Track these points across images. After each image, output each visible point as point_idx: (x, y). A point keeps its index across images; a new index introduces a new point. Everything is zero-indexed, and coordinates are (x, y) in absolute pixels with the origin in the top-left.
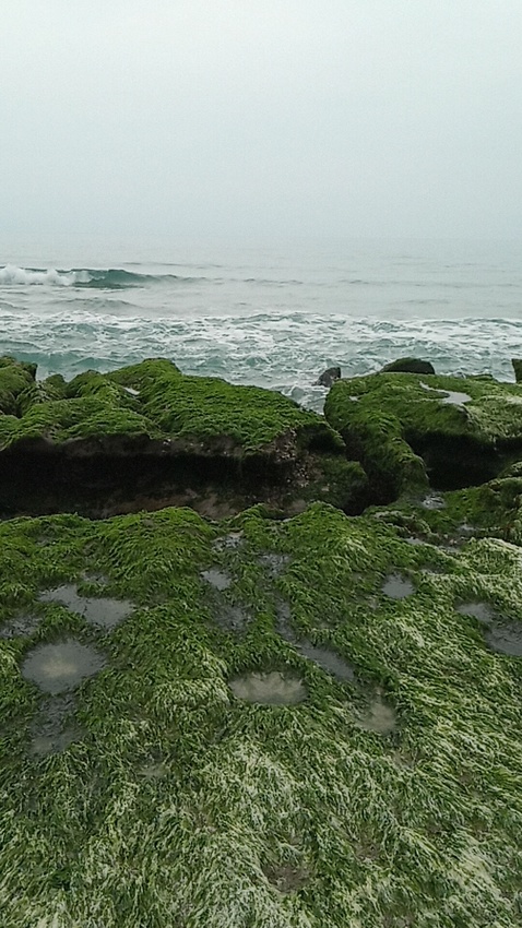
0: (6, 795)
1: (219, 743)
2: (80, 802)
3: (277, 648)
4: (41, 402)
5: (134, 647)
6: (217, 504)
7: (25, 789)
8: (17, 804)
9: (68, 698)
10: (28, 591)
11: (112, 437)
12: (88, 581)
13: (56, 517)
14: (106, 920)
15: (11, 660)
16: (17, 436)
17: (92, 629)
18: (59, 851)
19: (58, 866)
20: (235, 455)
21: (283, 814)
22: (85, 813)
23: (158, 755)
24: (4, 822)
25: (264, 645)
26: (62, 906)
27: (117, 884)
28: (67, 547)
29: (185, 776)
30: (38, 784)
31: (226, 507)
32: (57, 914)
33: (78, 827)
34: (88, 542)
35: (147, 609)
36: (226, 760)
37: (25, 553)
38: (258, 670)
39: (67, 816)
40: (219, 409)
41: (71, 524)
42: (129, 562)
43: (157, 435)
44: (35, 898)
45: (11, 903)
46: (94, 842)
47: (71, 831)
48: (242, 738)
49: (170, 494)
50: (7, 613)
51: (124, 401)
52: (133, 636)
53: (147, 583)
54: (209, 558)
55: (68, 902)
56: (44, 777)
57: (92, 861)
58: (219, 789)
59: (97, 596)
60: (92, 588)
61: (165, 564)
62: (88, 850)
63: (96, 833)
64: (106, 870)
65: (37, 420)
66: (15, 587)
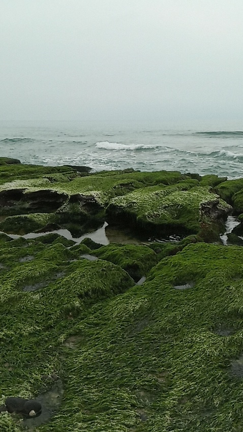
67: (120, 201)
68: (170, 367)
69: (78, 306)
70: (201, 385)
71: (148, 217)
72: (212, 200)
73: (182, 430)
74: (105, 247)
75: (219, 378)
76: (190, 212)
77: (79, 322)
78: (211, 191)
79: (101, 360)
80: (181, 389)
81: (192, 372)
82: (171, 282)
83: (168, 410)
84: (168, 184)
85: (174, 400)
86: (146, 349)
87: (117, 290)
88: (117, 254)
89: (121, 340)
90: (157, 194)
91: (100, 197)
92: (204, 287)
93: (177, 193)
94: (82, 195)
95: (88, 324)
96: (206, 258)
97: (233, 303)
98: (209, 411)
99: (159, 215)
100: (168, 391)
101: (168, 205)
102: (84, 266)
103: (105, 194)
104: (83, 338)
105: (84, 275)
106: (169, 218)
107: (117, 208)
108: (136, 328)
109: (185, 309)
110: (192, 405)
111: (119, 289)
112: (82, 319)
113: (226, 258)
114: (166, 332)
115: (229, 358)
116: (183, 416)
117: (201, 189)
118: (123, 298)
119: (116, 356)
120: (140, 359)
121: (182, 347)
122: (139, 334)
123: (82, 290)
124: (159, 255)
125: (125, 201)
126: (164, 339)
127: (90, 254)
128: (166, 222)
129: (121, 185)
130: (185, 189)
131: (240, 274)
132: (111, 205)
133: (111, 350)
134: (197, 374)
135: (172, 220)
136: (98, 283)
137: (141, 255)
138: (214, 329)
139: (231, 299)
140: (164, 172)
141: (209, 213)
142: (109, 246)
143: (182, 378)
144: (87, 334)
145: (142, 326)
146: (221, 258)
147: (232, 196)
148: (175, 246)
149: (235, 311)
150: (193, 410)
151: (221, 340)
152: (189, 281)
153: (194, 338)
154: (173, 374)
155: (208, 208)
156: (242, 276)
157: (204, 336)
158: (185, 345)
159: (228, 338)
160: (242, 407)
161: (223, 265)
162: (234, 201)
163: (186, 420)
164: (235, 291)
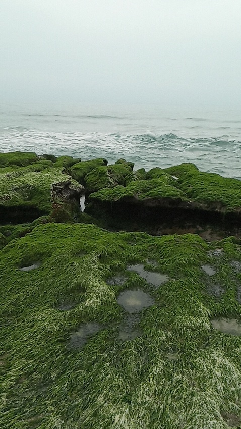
0: (106, 356)
1: (204, 349)
2: (138, 365)
3: (235, 308)
4: (135, 180)
5: (167, 297)
6: (211, 234)
7: (115, 354)
8: (111, 361)
9: (137, 316)
10: (123, 265)
11: (164, 199)
12: (149, 264)
13: (137, 233)
14: (145, 422)
15: (113, 295)
16: (123, 195)
17: (149, 286)
18: (128, 385)
19: (127, 392)
20: (222, 211)
21: (233, 389)
22: (140, 371)
23: (175, 350)
24: (105, 368)
25: (229, 305)
26: (127, 411)
27: (152, 406)
28: (141, 247)
29: (186, 361)
30: (120, 353)
31: (215, 236)
32: (124, 414)
33: (136, 377)
34: (150, 246)
35: (174, 280)
36: (207, 357)
37: (123, 248)
38: (226, 317)
39: (132, 370)
40: (215, 189)
41: (143, 237)
42: (168, 257)
43: (185, 199)
44: (115, 405)
45: (105, 405)
46: (143, 385)
47: (133, 377)
48: (216, 348)
49: (189, 227)
50: (113, 274)
51: (171, 182)
52: (167, 292)
53: (175, 268)
54: (205, 260)
55: (129, 410)
56: (124, 351)
57: (142, 393)
58: (202, 371)
59: (152, 271)
60: (150, 267)
61: (184, 260)
62: (140, 387)
63: (144, 380)
64: (148, 398)
65: (132, 188)
66: (117, 262)
68: (9, 349)
70: (40, 362)
72: (64, 180)
73: (17, 408)
75: (57, 352)
76: (41, 193)
78: (64, 171)
80: (19, 369)
81: (31, 350)
82: (17, 264)
83: (4, 392)
84: (21, 166)
85: (11, 380)
90: (8, 176)
92: (49, 266)
93: (29, 174)
96: (54, 237)
97: (76, 279)
98: (46, 385)
99: (9, 197)
100: (6, 373)
101: (19, 186)
106: (20, 200)
109: (29, 289)
110: (29, 382)
113: (72, 236)
114: (9, 315)
115: (68, 331)
116: (19, 395)
117: (54, 170)
121: (23, 328)
124: (8, 239)
126: (6, 322)
128: (17, 204)
130: (38, 171)
131: (84, 250)
134: (35, 352)
135: (22, 202)
138: (56, 305)
139: (74, 275)
140: (18, 153)
141: (62, 194)
143: (21, 357)
146: (68, 237)
147: (85, 176)
148: (25, 228)
149: (77, 285)
150: (30, 387)
151: (62, 315)
152: (35, 262)
153: (36, 317)
154: (12, 355)
155: (60, 188)
156: (86, 252)
157: (46, 314)
158: (26, 325)
159: (68, 312)
160: (77, 376)
161: (69, 243)
162: (86, 181)
163: (22, 398)
164: (78, 267)
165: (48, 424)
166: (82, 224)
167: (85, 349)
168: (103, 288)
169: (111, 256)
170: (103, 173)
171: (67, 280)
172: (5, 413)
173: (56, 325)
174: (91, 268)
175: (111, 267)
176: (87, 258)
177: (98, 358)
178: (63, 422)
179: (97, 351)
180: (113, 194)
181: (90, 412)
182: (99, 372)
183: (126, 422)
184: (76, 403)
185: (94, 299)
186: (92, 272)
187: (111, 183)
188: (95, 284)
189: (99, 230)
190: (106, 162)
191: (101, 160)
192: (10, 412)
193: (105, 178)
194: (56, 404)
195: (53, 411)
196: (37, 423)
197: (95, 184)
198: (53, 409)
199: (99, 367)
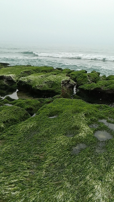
0: (90, 159)
2: (105, 164)
4: (101, 80)
7: (94, 159)
8: (92, 161)
10: (96, 119)
12: (109, 119)
13: (103, 105)
14: (110, 190)
15: (92, 132)
16: (96, 87)
17: (110, 130)
18: (101, 173)
19: (100, 176)
22: (106, 167)
24: (89, 164)
26: (101, 184)
27: (113, 183)
28: (105, 112)
30: (96, 158)
32: (99, 185)
33: (105, 169)
34: (110, 111)
37: (96, 111)
39: (103, 166)
41: (106, 107)
44: (95, 181)
45: (90, 180)
46: (108, 173)
47: (103, 169)
50: (92, 123)
55: (102, 184)
56: (98, 157)
57: (107, 177)
59: (111, 123)
60: (110, 121)
62: (107, 174)
63: (108, 172)
64: (110, 180)
65: (100, 84)
66: (94, 118)
67: (24, 79)
68: (45, 151)
69: (3, 127)
70: (59, 158)
71: (38, 87)
72: (67, 79)
73: (50, 177)
74: (17, 100)
75: (67, 155)
76: (57, 85)
77: (3, 134)
78: (67, 75)
79: (13, 150)
80: (50, 160)
81: (55, 152)
82: (47, 115)
83: (44, 169)
84: (47, 72)
85: (47, 165)
86: (35, 144)
87: (22, 120)
88: (22, 103)
89: (23, 141)
90: (42, 76)
91: (14, 77)
92: (62, 117)
93: (51, 76)
94: (5, 76)
95: (8, 134)
96: (64, 105)
98: (62, 168)
99: (43, 86)
100: (44, 161)
101: (47, 81)
102: (6, 109)
103: (17, 76)
104: (5, 141)
105: (6, 113)
106: (47, 88)
107: (23, 83)
108: (30, 135)
109: (53, 126)
110: (55, 166)
111: (23, 119)
112: (5, 132)
113: (72, 104)
114: (45, 137)
115: (72, 146)
116: (51, 171)
117: (63, 74)
118: (25, 123)
119: (21, 147)
120: (32, 149)
121: (51, 143)
122: (32, 138)
123: (5, 119)
124: (42, 104)
125: (26, 79)
126: (43, 139)
127: (9, 104)
129: (25, 72)
130: (55, 75)
131: (78, 111)
132: (19, 81)
133: (19, 145)
134: (57, 153)
135: (48, 88)
136: (13, 116)
137: (34, 104)
138: (66, 134)
139: (73, 122)
140: (46, 67)
141: (66, 86)
142: (18, 100)
143: (51, 155)
144: (7, 139)
145: (33, 134)
146: (70, 104)
147: (76, 78)
148: (50, 100)
149: (75, 126)
150: (55, 168)
151: (69, 139)
152: (55, 114)
153: (57, 139)
154: (47, 154)
155: (65, 83)
156: (79, 112)
157: (61, 138)
158: (52, 141)
159: (72, 138)
160: (77, 166)
161: (71, 107)
162: (77, 80)
163: (52, 173)
164: (75, 118)
165: (64, 185)
166: (76, 99)
167: (80, 155)
168: (87, 128)
169: (91, 114)
170: (85, 77)
171: (70, 124)
172: (45, 178)
173: (66, 143)
174: (81, 119)
175: (91, 119)
176: (80, 115)
177: (86, 159)
178: (71, 185)
179: (85, 156)
180: (90, 86)
181: (83, 182)
182: (86, 165)
183: (100, 189)
184: (77, 178)
185: (83, 133)
186: (82, 121)
187: (89, 81)
188: (84, 127)
189: (84, 103)
190: (86, 72)
191: (84, 71)
192: (47, 178)
193: (86, 79)
194: (67, 177)
195: (66, 180)
196: (59, 184)
197: (81, 82)
198: (66, 179)
199: (87, 163)
